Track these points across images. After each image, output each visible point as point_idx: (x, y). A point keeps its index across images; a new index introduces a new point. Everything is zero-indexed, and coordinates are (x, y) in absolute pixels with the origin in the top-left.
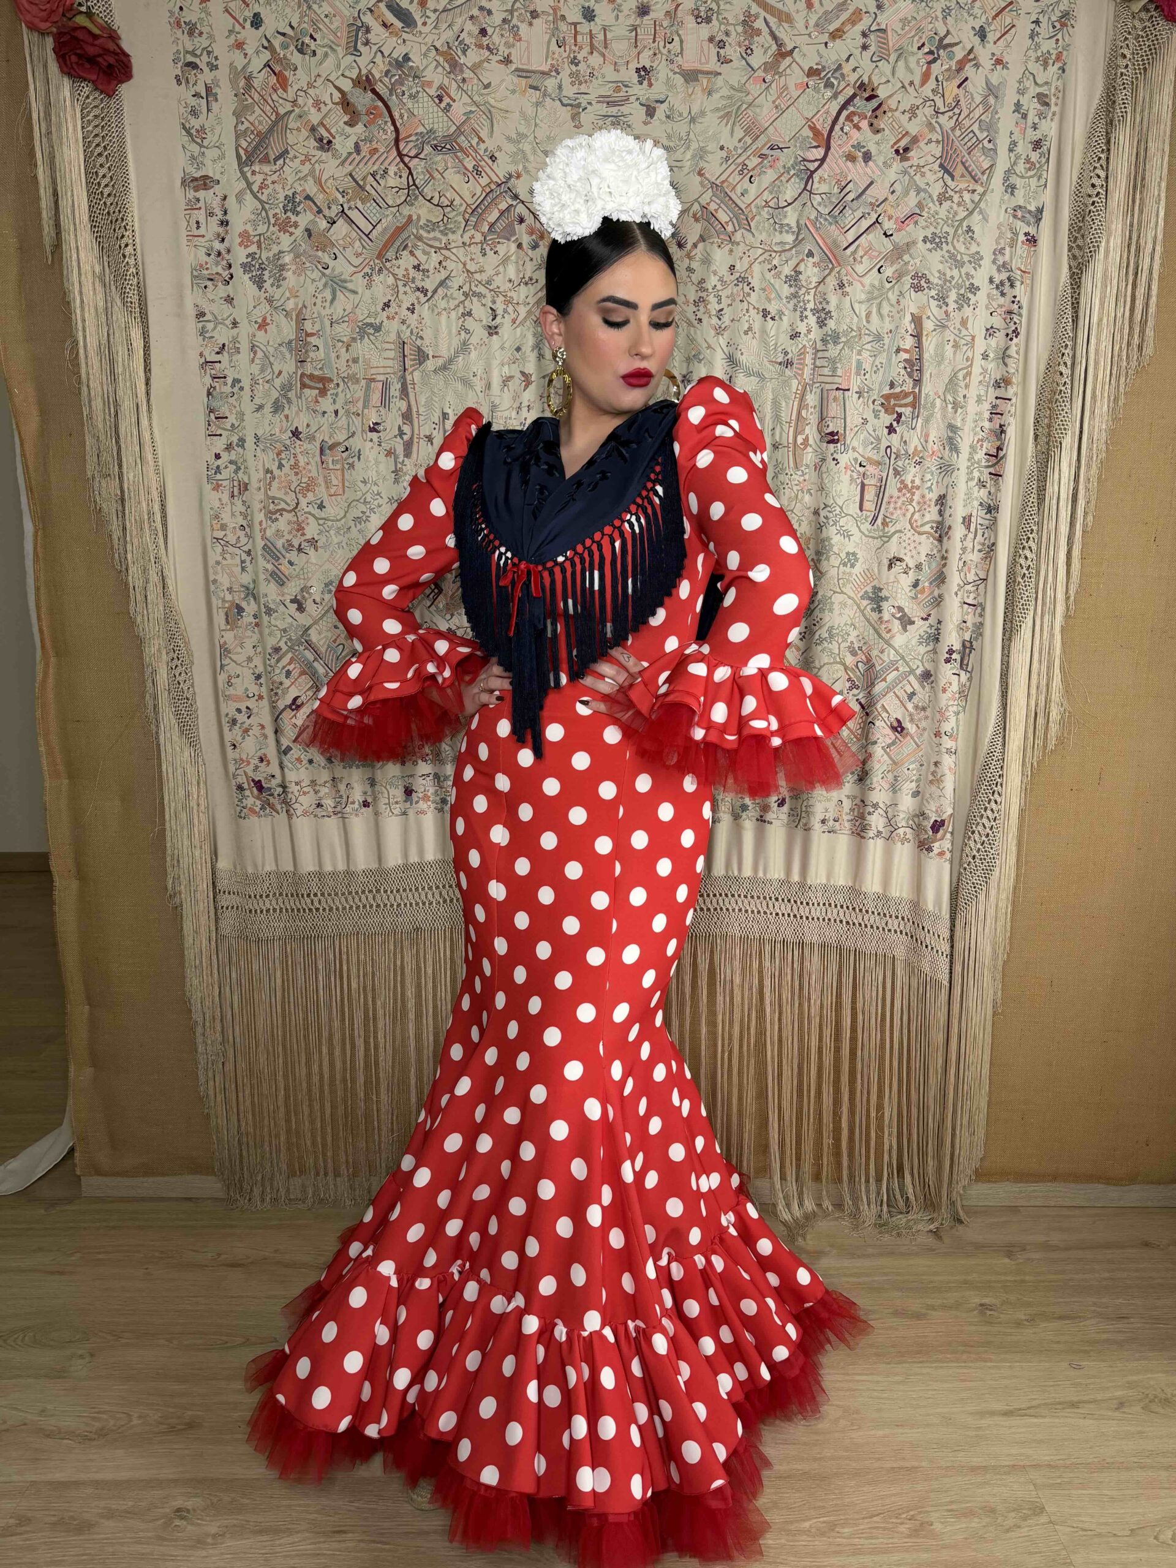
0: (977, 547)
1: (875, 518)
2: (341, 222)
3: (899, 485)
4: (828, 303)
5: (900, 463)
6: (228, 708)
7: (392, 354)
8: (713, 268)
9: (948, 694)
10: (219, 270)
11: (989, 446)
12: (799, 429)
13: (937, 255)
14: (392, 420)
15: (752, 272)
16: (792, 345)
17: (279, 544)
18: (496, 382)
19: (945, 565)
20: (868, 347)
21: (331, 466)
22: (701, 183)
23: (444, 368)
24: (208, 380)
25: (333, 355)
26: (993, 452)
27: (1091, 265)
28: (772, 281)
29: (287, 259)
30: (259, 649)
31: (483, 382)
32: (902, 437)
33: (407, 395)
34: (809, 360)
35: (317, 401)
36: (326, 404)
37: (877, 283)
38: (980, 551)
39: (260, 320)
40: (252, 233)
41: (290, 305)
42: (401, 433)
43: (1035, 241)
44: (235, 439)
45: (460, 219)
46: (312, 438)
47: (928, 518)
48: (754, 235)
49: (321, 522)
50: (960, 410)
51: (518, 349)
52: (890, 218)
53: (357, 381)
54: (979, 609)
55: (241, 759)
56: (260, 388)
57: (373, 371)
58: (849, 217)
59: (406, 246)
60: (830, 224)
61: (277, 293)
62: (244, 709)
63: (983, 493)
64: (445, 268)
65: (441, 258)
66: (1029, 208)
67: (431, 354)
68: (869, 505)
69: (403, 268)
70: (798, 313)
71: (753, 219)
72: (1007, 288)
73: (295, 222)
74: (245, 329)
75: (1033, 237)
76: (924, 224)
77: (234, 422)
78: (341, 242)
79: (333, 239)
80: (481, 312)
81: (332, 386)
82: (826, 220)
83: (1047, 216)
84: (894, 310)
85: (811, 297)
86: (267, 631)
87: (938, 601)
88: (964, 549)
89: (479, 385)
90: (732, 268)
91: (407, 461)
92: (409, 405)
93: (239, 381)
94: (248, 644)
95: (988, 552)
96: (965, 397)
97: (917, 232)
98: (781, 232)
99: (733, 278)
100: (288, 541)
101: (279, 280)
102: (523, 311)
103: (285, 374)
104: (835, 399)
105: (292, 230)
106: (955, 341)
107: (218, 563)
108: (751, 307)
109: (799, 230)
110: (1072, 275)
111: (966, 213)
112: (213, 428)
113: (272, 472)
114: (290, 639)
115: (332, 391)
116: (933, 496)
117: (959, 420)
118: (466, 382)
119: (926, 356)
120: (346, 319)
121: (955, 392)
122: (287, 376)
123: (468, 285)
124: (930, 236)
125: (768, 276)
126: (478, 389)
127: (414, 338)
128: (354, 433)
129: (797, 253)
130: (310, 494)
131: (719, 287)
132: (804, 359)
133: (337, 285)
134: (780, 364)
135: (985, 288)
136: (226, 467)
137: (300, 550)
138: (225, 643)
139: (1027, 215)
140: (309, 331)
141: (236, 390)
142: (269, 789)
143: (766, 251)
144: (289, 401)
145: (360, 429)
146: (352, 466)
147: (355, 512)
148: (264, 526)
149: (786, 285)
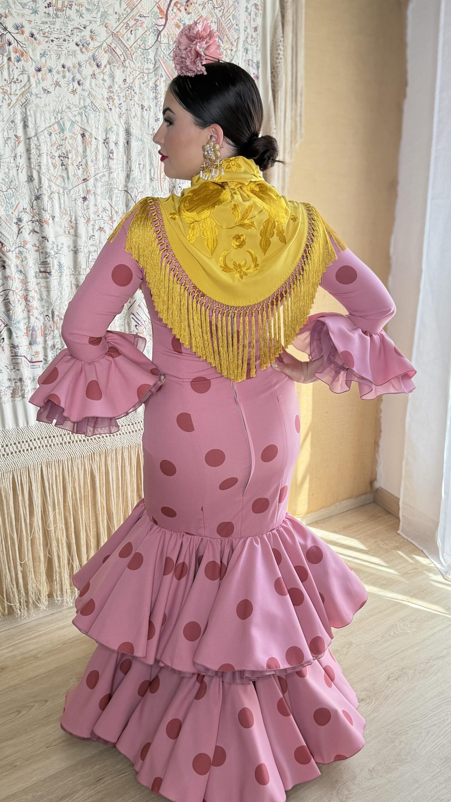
8: (116, 80)
15: (135, 84)
22: (107, 31)
28: (145, 89)
48: (134, 64)
66: (254, 61)
71: (133, 54)
75: (256, 75)
90: (125, 80)
98: (147, 63)
99: (125, 86)
108: (136, 103)
109: (156, 62)
125: (143, 86)
129: (156, 75)
131: (119, 91)
134: (150, 134)
139: (254, 64)
143: (141, 72)
149: (151, 92)
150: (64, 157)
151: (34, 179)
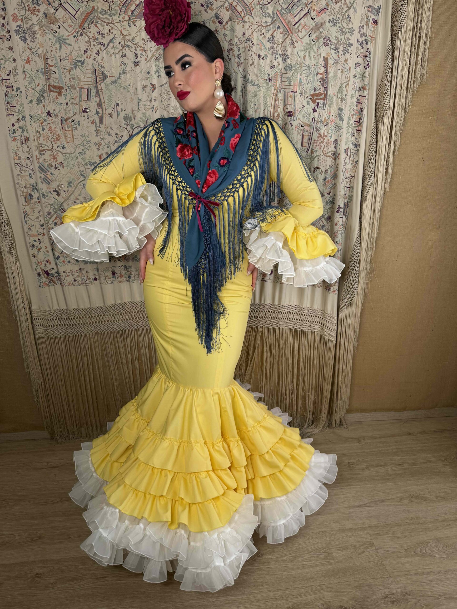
0: (351, 162)
1: (308, 150)
2: (60, 9)
3: (318, 135)
4: (287, 51)
5: (318, 125)
6: (31, 240)
7: (90, 75)
8: (235, 34)
9: (338, 226)
10: (5, 34)
11: (355, 118)
12: (275, 110)
13: (334, 29)
14: (93, 107)
15: (253, 36)
16: (271, 71)
17: (46, 165)
18: (140, 89)
19: (337, 170)
20: (305, 72)
21: (67, 129)
23: (115, 82)
24: (5, 89)
25: (63, 76)
26: (358, 120)
27: (400, 35)
28: (262, 41)
29: (36, 28)
30: (41, 213)
31: (134, 89)
32: (319, 114)
33: (99, 95)
34: (279, 78)
35: (57, 98)
36: (61, 99)
37: (308, 42)
38: (352, 164)
39: (26, 59)
40: (18, 15)
41: (40, 51)
42: (97, 113)
43: (377, 23)
44: (20, 116)
45: (117, 8)
46: (57, 116)
47: (330, 150)
48: (253, 18)
49: (64, 155)
50: (344, 102)
51: (149, 73)
52: (314, 10)
53: (75, 89)
54: (351, 189)
55: (38, 262)
56: (30, 92)
57: (82, 83)
58: (296, 10)
59: (93, 22)
60: (288, 13)
61: (33, 45)
62: (37, 240)
63: (353, 138)
64: (112, 33)
65: (110, 28)
66: (374, 7)
67: (108, 75)
68: (305, 144)
69: (92, 33)
70: (274, 56)
71: (253, 10)
72: (364, 45)
73: (38, 9)
74: (20, 63)
75: (376, 20)
76: (329, 14)
77: (19, 108)
78: (61, 20)
79: (57, 18)
80: (130, 55)
81: (64, 91)
82: (285, 11)
83: (382, 11)
84: (316, 55)
85: (279, 48)
86: (44, 205)
87: (334, 186)
88: (345, 164)
89: (132, 90)
90: (244, 34)
91: (101, 126)
92: (100, 100)
93: (19, 89)
94: (36, 211)
95: (355, 165)
96: (346, 95)
97: (326, 17)
98: (266, 17)
99: (245, 39)
100: (50, 164)
101: (33, 39)
102: (150, 54)
103: (41, 85)
104: (291, 96)
105: (37, 13)
106: (342, 69)
107: (19, 175)
108: (253, 53)
109: (274, 16)
110: (392, 38)
111: (347, 8)
112: (9, 112)
113: (39, 132)
114: (55, 208)
115: (64, 93)
116: (333, 140)
117: (343, 106)
118: (125, 88)
119: (330, 76)
120: (67, 58)
121: (342, 93)
122: (42, 86)
123: (123, 41)
124: (331, 19)
125: (261, 38)
126: (131, 92)
127: (100, 67)
128: (76, 113)
129: (274, 27)
130: (58, 142)
131: (238, 43)
132: (277, 78)
133: (61, 41)
134: (266, 80)
135: (356, 45)
136: (18, 130)
137: (55, 168)
138: (26, 211)
139: (374, 10)
140: (51, 64)
141: (18, 93)
142: (52, 274)
143: (259, 26)
144: (44, 99)
145: (78, 111)
146: (76, 128)
147: (79, 150)
148: (38, 157)
149: (268, 43)
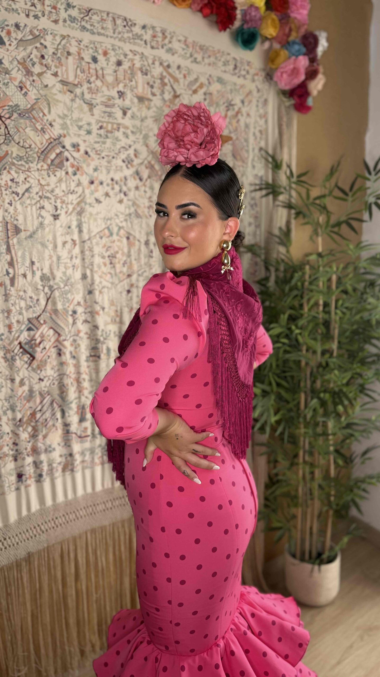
14: (2, 266)
18: (59, 245)
22: (147, 150)
23: (31, 236)
33: (10, 252)
42: (8, 273)
45: (35, 155)
51: (69, 227)
59: (5, 168)
65: (26, 176)
67: (23, 228)
69: (4, 180)
80: (49, 207)
91: (12, 289)
92: (12, 258)
102: (71, 207)
118: (43, 245)
123: (41, 192)
126: (50, 248)
127: (13, 220)
150: (113, 256)
151: (87, 277)
